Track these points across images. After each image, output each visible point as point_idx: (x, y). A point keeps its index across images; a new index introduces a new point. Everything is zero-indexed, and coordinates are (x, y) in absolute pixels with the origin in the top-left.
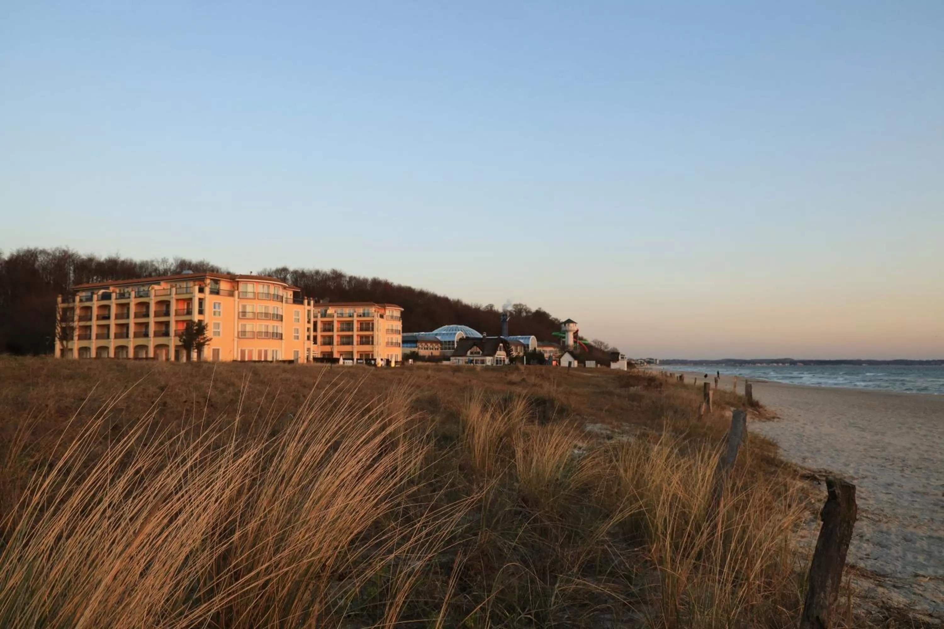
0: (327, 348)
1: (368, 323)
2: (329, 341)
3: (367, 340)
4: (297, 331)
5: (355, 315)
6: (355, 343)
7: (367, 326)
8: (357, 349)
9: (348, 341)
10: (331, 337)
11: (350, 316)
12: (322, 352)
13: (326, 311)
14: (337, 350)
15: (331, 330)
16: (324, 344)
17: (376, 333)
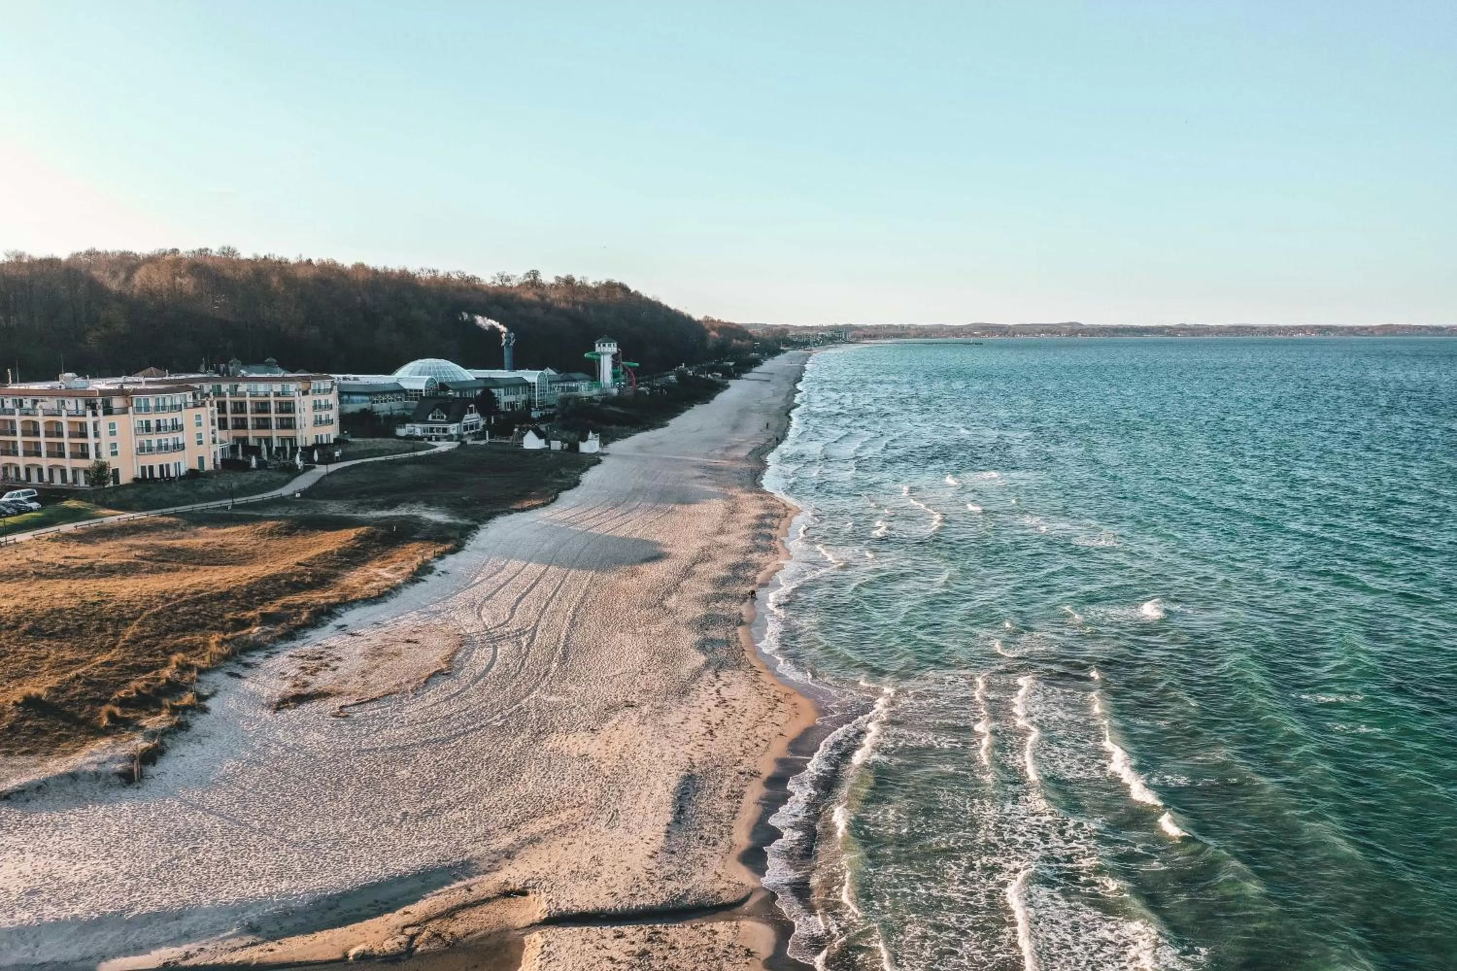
0: (241, 433)
1: (288, 403)
2: (241, 424)
3: (288, 424)
4: (200, 435)
5: (272, 394)
6: (274, 427)
7: (287, 408)
8: (275, 434)
9: (264, 424)
10: (244, 420)
11: (266, 396)
12: (234, 437)
13: (236, 386)
14: (252, 435)
15: (243, 411)
16: (235, 427)
17: (297, 415)
